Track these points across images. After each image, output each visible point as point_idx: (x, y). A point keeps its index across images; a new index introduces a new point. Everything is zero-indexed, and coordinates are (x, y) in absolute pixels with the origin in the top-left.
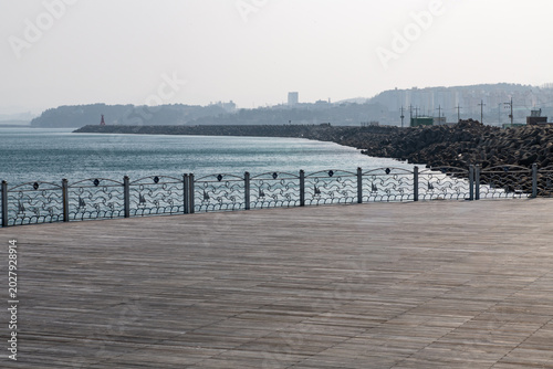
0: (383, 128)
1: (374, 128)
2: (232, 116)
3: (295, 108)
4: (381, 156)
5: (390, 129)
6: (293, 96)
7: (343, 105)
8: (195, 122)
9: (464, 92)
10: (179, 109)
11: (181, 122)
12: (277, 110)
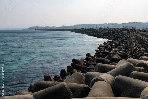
0: (78, 29)
1: (76, 29)
2: (55, 28)
3: (64, 27)
4: (79, 33)
5: (79, 30)
6: (63, 25)
7: (70, 26)
8: (50, 29)
9: (86, 25)
10: (48, 27)
11: (48, 29)
12: (61, 27)
